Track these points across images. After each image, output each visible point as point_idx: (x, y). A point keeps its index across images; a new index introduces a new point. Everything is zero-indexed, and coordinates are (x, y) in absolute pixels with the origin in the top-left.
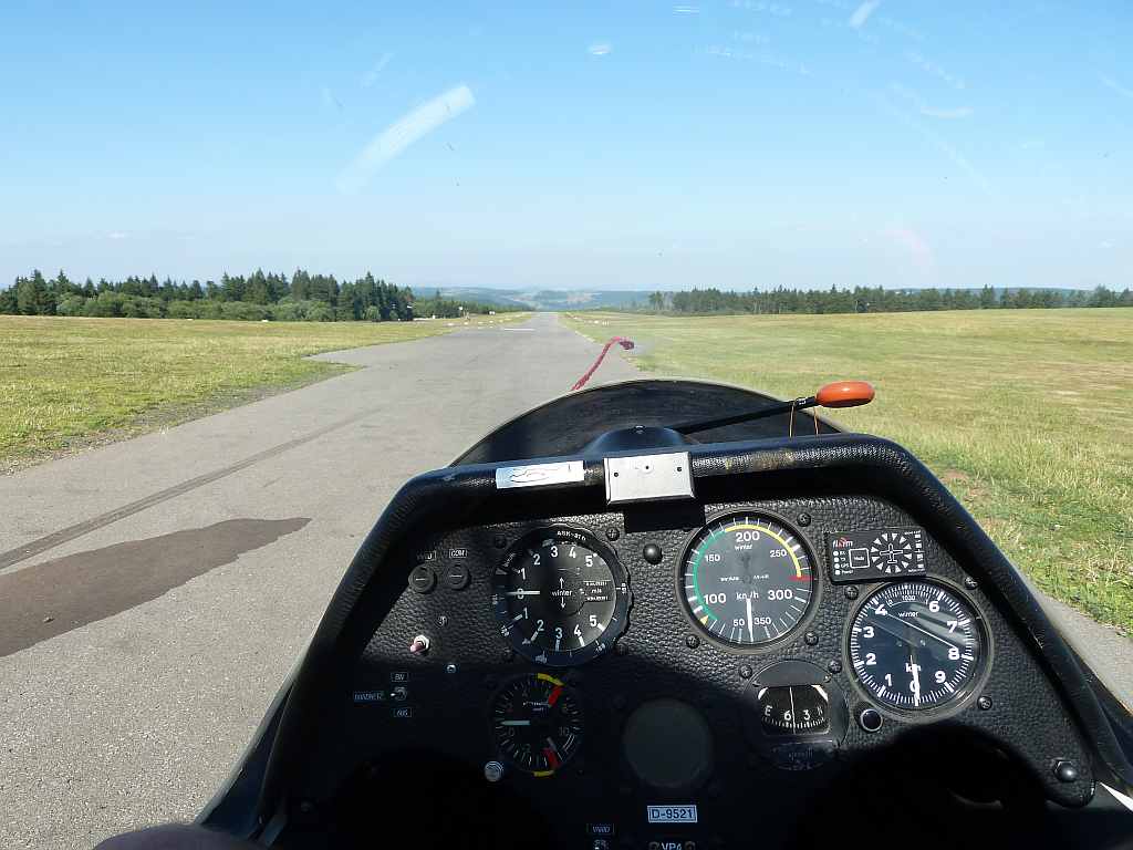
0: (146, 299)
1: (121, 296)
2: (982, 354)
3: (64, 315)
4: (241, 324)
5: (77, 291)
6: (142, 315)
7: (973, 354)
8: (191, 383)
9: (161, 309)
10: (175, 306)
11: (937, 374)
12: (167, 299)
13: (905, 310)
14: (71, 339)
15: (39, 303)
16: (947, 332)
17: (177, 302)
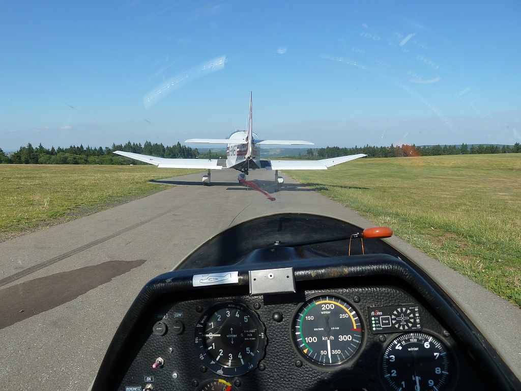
0: (78, 155)
1: (67, 155)
2: (462, 175)
3: (42, 163)
4: (120, 166)
5: (47, 152)
6: (77, 163)
7: (458, 176)
8: (96, 195)
9: (85, 160)
10: (91, 158)
11: (441, 186)
12: (87, 156)
13: (426, 155)
14: (43, 175)
15: (30, 159)
16: (445, 165)
17: (92, 157)
